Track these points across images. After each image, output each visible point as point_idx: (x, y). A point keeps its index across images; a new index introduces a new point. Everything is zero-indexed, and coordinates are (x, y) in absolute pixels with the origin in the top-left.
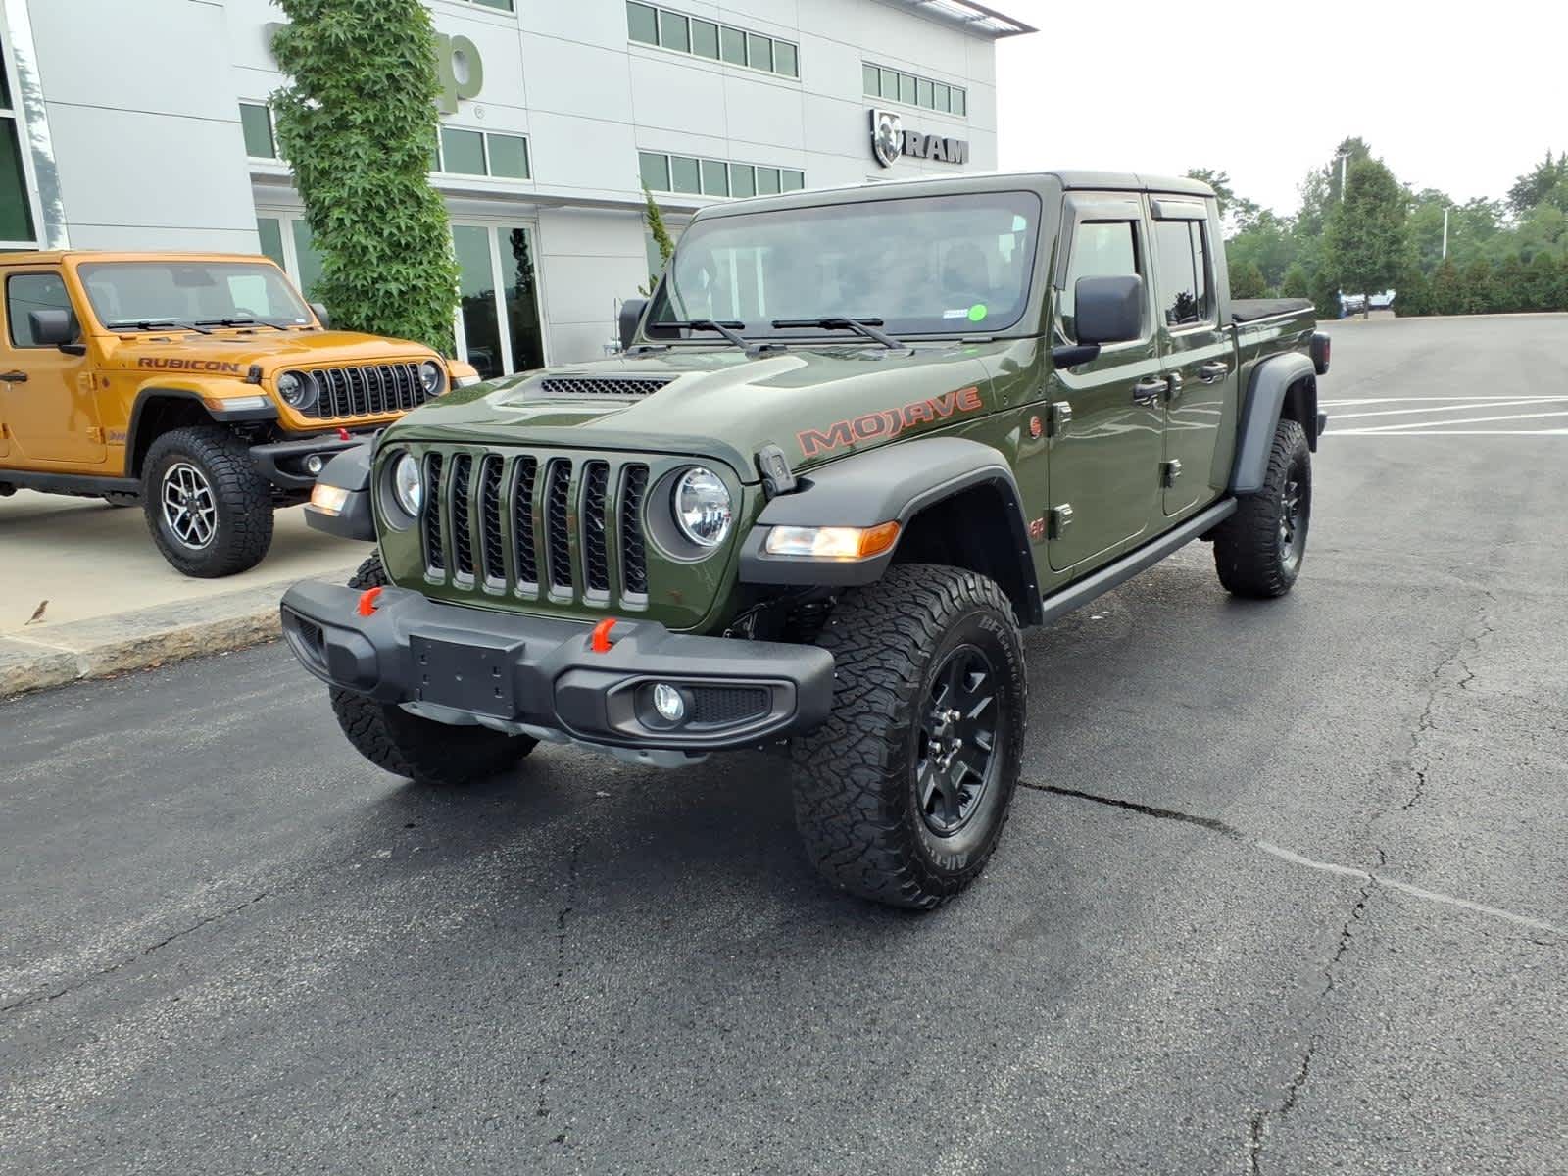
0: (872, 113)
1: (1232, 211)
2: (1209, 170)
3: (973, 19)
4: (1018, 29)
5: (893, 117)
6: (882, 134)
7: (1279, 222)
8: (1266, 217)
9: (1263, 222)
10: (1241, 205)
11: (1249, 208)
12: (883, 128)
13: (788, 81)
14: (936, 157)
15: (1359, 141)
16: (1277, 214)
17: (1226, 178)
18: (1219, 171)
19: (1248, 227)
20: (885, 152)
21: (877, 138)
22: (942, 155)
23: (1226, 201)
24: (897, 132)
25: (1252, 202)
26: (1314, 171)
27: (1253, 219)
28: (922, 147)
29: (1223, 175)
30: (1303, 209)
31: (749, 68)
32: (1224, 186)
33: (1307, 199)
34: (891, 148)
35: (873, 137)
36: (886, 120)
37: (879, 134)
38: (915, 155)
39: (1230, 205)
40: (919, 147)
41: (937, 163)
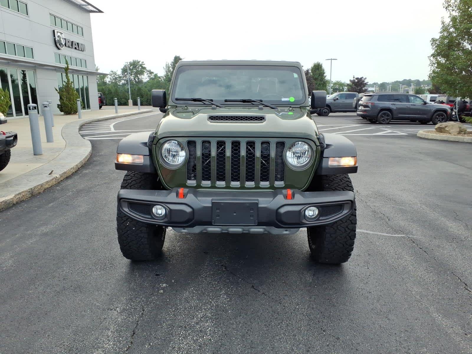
0: (54, 31)
1: (146, 74)
2: (139, 61)
3: (83, 5)
4: (97, 11)
5: (61, 33)
6: (58, 39)
7: (159, 78)
8: (156, 75)
9: (155, 77)
10: (149, 72)
11: (151, 73)
12: (58, 36)
13: (24, 16)
14: (76, 48)
15: (179, 57)
16: (159, 75)
17: (144, 63)
18: (142, 61)
19: (151, 78)
20: (59, 45)
21: (56, 40)
22: (77, 48)
23: (144, 70)
24: (63, 39)
25: (152, 71)
26: (167, 64)
27: (152, 76)
28: (71, 44)
29: (143, 62)
30: (166, 74)
31: (10, 9)
32: (144, 66)
33: (166, 71)
34: (61, 43)
35: (55, 39)
36: (59, 34)
37: (57, 39)
38: (69, 47)
39: (145, 72)
40: (70, 44)
41: (76, 50)
